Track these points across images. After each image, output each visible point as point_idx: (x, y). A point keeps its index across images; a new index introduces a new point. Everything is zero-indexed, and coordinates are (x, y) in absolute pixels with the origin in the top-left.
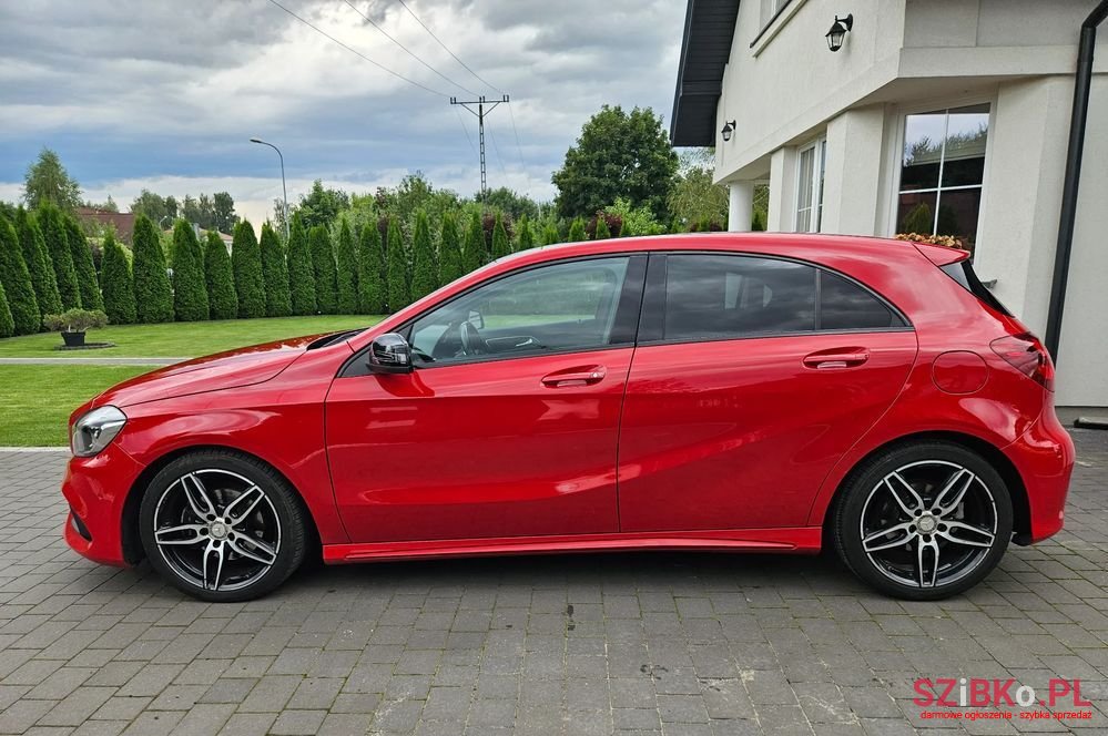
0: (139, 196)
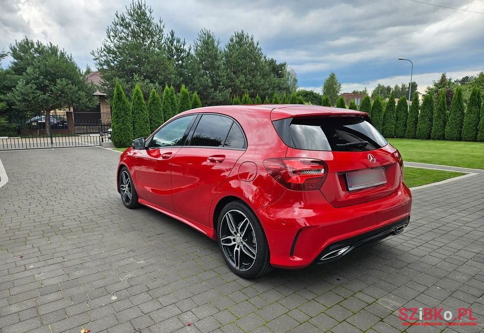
0: (377, 86)
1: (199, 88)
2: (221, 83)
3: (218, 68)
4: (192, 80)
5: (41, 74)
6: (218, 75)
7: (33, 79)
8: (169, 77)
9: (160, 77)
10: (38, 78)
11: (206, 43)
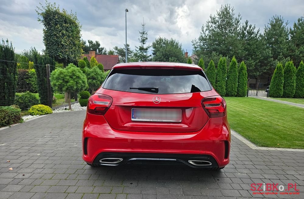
1: (261, 58)
2: (281, 54)
3: (281, 42)
4: (256, 53)
5: (163, 55)
6: (279, 47)
7: (159, 58)
8: (237, 52)
9: (231, 52)
10: (161, 58)
11: (273, 26)
